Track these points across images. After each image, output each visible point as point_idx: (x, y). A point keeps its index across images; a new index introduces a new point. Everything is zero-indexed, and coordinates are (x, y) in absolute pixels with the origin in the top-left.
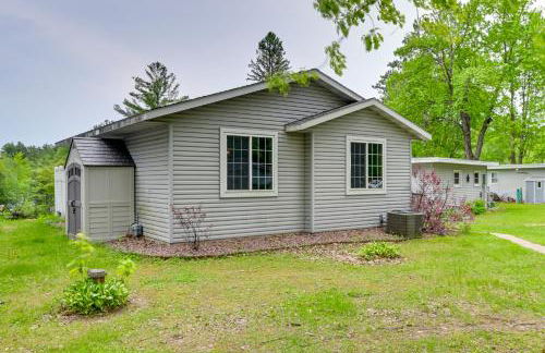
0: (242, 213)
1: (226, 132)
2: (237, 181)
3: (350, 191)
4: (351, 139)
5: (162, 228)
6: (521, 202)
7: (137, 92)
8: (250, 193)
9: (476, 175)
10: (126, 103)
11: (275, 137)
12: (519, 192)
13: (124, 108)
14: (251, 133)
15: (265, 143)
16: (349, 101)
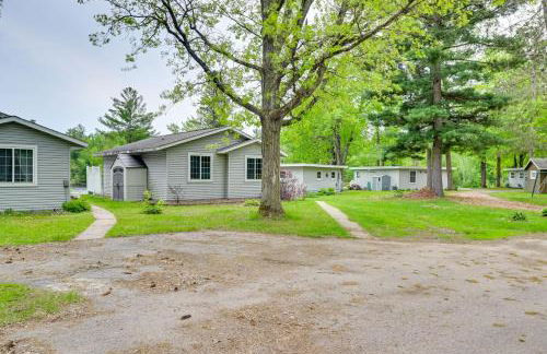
0: (198, 188)
1: (190, 154)
2: (195, 175)
3: (247, 180)
4: (247, 157)
5: (163, 196)
6: (370, 190)
7: (114, 109)
8: (201, 180)
9: (333, 174)
10: (107, 117)
11: (212, 155)
12: (369, 184)
13: (105, 119)
14: (201, 154)
15: (207, 159)
16: (247, 139)
